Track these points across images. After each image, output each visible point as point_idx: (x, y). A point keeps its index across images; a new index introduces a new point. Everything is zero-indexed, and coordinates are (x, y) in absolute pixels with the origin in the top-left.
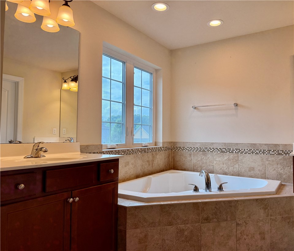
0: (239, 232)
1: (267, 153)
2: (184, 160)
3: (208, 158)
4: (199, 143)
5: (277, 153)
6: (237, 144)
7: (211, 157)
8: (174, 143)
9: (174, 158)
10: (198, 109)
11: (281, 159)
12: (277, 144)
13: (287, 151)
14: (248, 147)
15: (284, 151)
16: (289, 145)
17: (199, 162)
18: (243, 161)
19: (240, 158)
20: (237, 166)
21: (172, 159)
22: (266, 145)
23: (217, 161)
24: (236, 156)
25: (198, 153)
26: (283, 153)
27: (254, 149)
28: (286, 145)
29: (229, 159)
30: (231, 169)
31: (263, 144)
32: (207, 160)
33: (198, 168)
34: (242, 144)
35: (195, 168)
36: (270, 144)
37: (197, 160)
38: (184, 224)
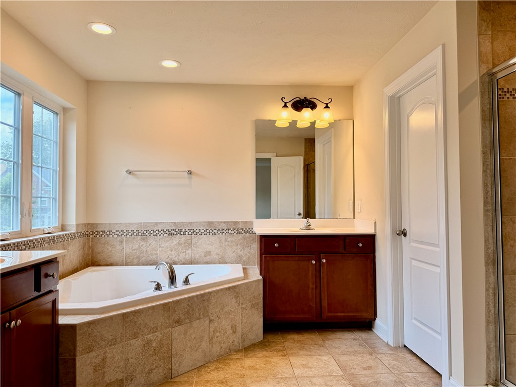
0: (211, 330)
1: (225, 232)
2: (111, 251)
3: (150, 244)
4: (136, 224)
5: (236, 232)
6: (190, 223)
7: (154, 242)
8: (93, 225)
9: (92, 249)
10: (134, 174)
11: (241, 239)
12: (237, 222)
13: (248, 229)
14: (204, 226)
15: (244, 229)
16: (250, 222)
17: (135, 251)
18: (198, 244)
19: (194, 240)
20: (190, 251)
21: (88, 250)
22: (224, 222)
23: (163, 247)
24: (189, 238)
25: (134, 238)
26: (243, 232)
27: (211, 229)
28: (246, 222)
29: (180, 244)
30: (182, 256)
31: (221, 222)
32: (148, 247)
33: (134, 260)
34: (197, 222)
35: (129, 260)
36: (229, 222)
37: (132, 248)
38: (152, 333)
